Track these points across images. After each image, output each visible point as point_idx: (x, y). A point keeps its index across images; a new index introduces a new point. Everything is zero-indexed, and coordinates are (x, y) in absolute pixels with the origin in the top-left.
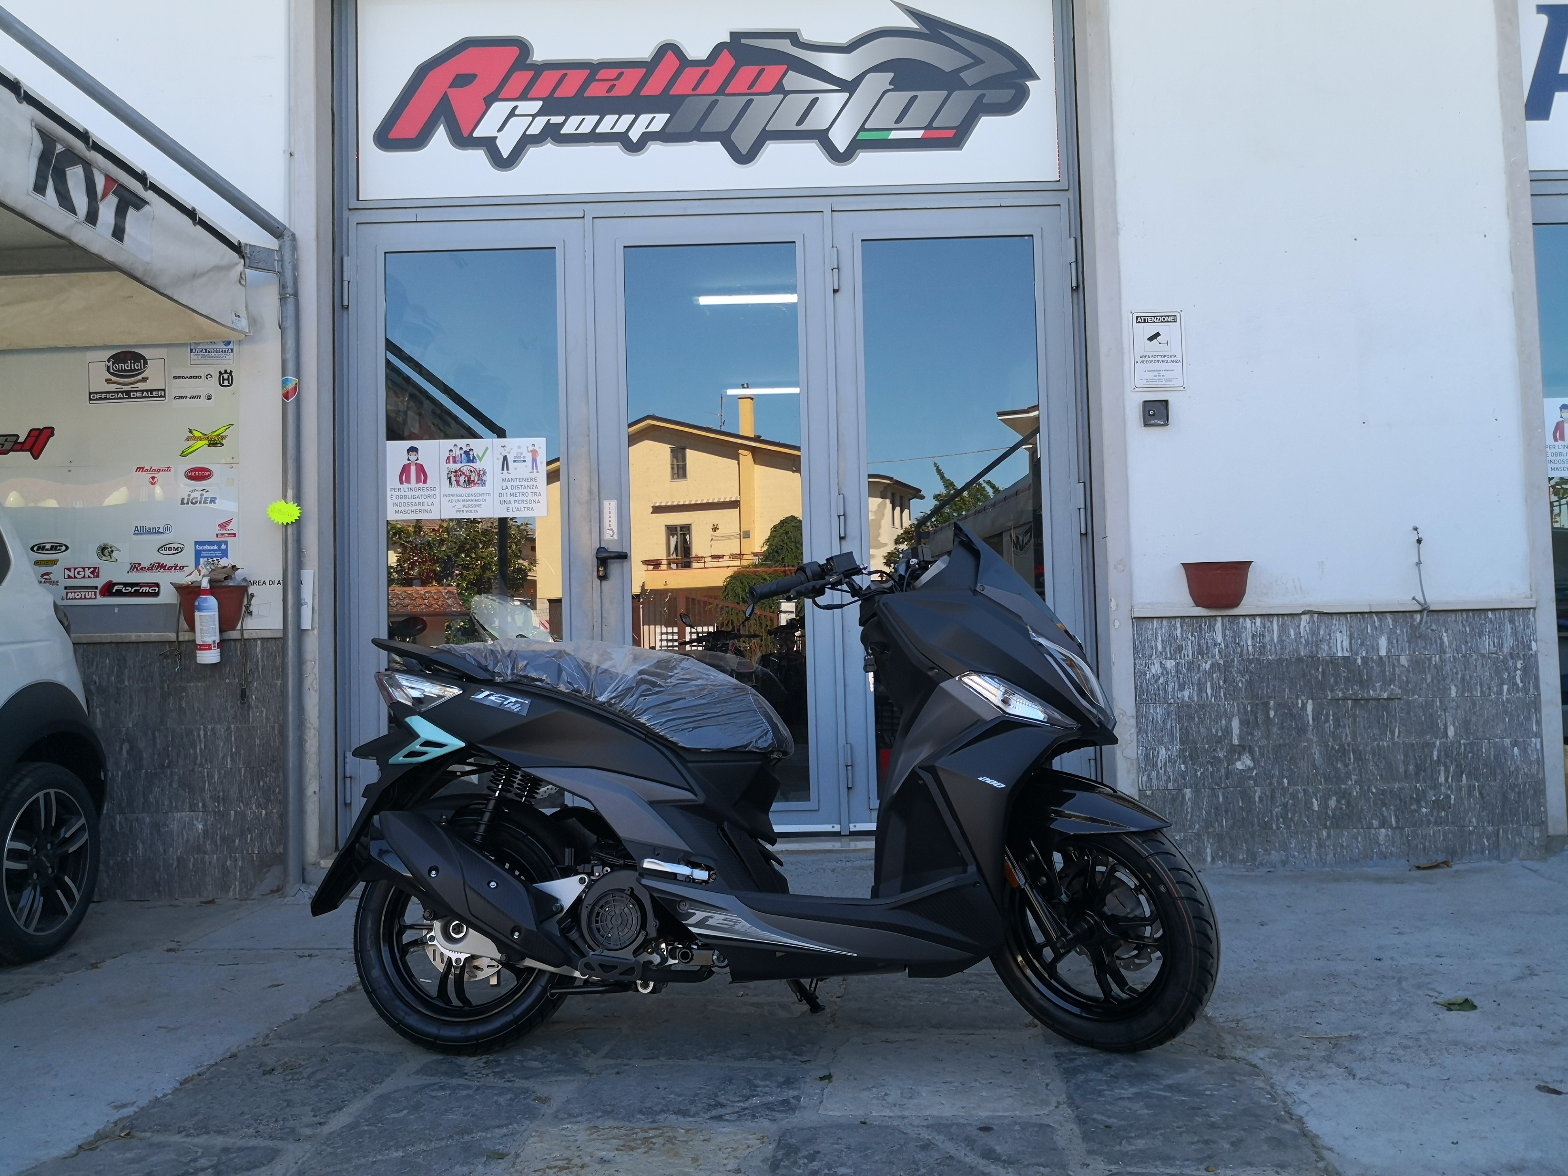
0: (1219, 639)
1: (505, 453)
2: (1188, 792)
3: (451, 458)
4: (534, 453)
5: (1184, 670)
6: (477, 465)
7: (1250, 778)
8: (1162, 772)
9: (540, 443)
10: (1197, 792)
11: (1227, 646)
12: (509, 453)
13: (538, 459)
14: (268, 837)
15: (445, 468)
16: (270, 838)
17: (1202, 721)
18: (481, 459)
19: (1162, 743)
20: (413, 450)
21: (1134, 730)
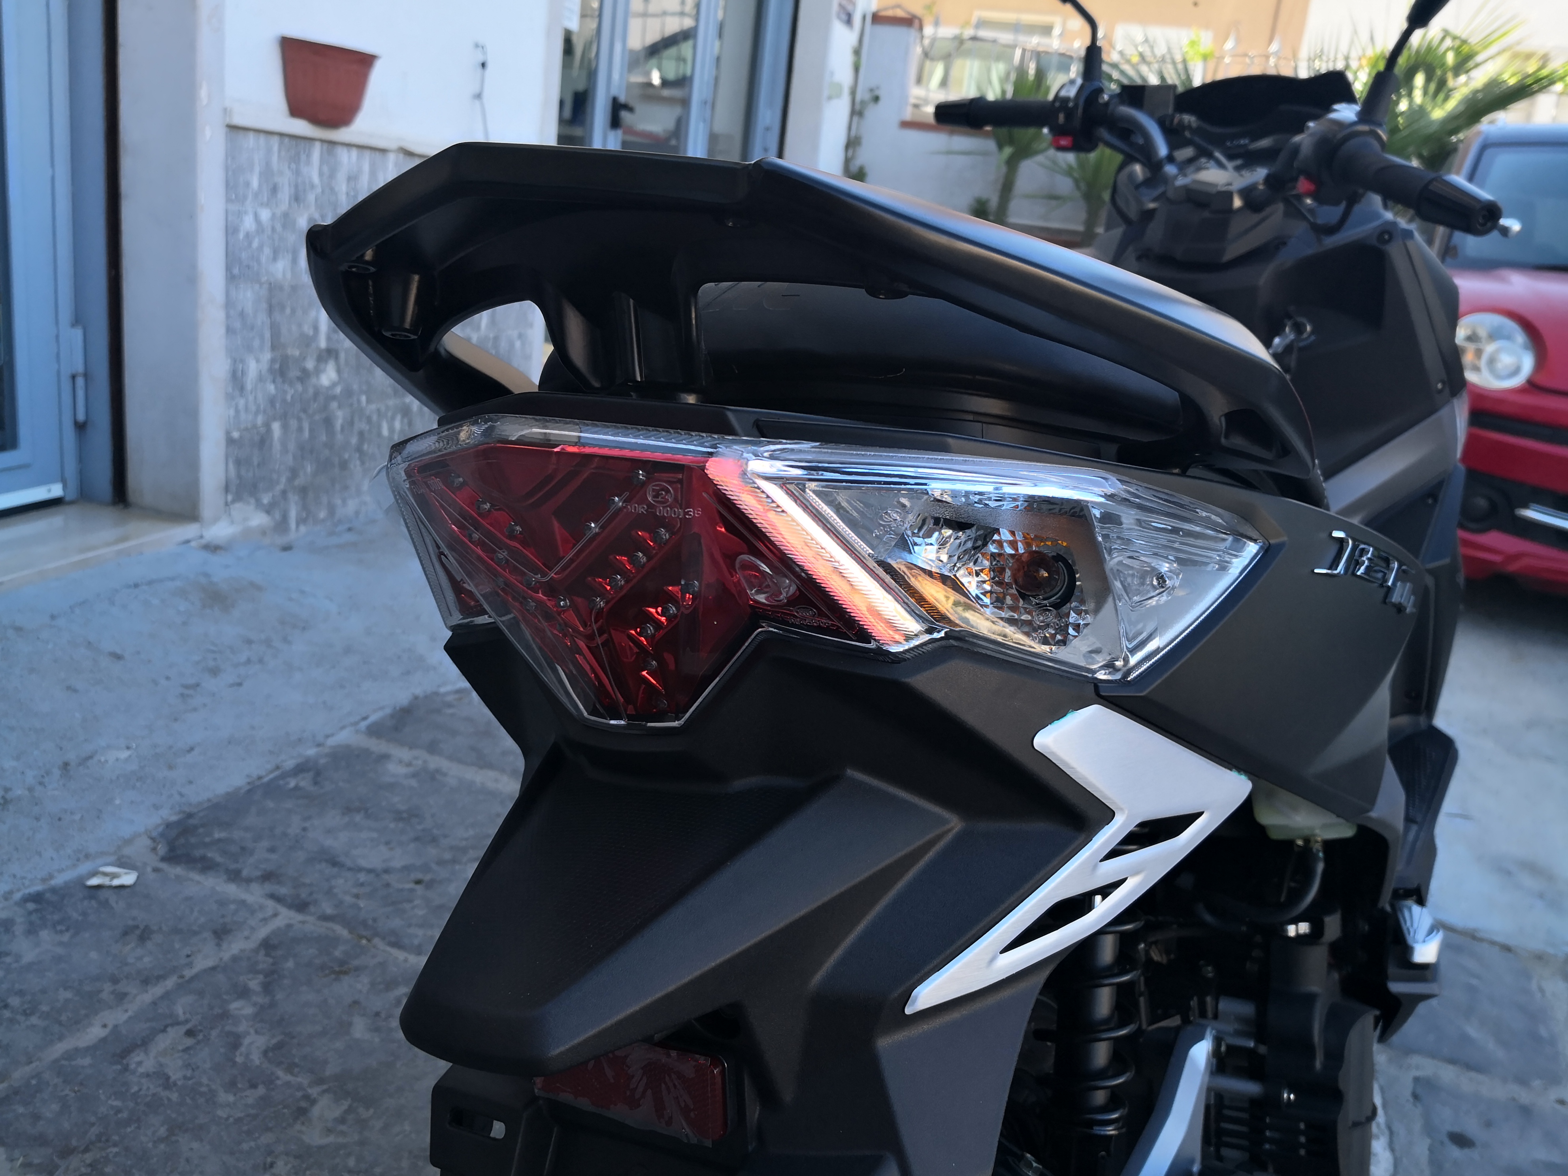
0: (316, 180)
2: (276, 427)
5: (279, 227)
7: (334, 398)
8: (251, 398)
10: (285, 427)
11: (323, 192)
17: (293, 311)
19: (249, 349)
21: (222, 331)
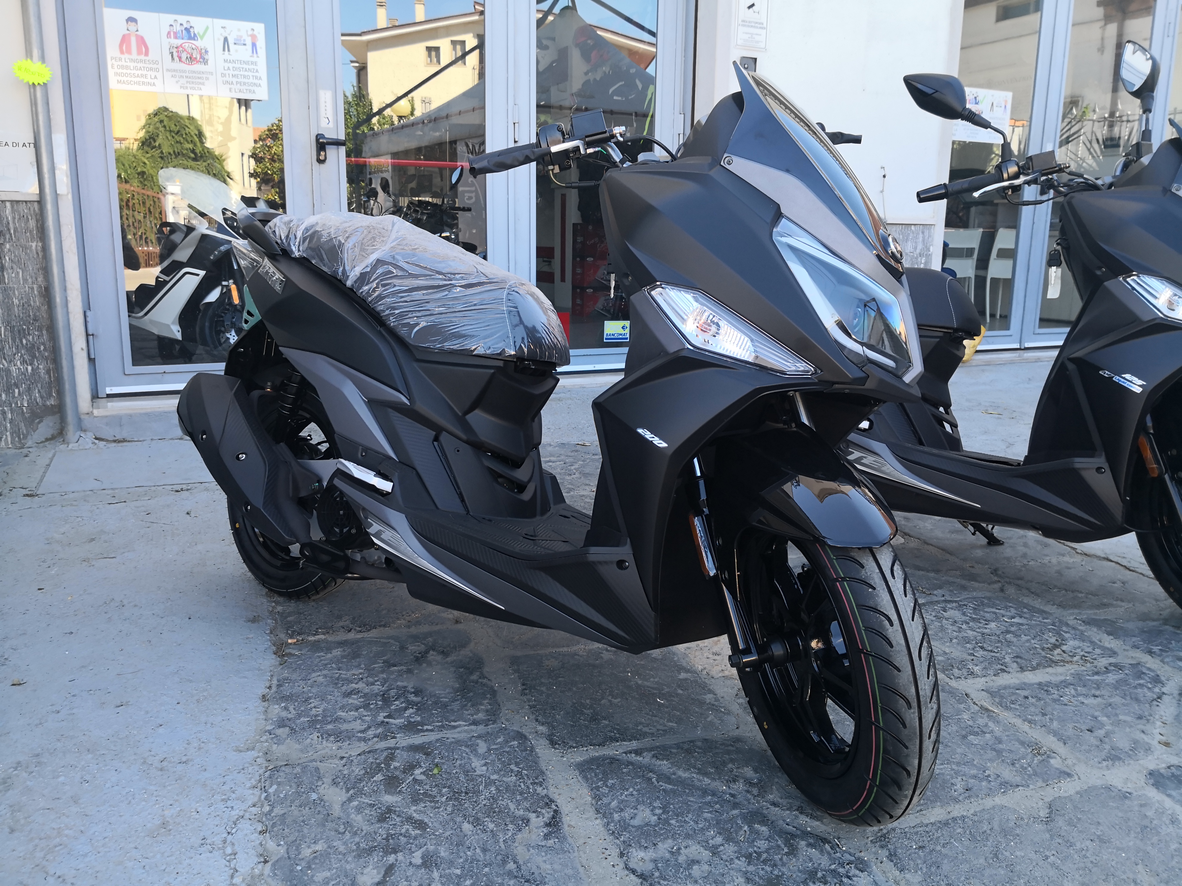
1: (226, 35)
3: (172, 34)
4: (254, 37)
6: (199, 43)
9: (259, 28)
12: (229, 34)
13: (258, 44)
14: (37, 390)
15: (167, 42)
16: (39, 391)
18: (202, 38)
20: (131, 20)
